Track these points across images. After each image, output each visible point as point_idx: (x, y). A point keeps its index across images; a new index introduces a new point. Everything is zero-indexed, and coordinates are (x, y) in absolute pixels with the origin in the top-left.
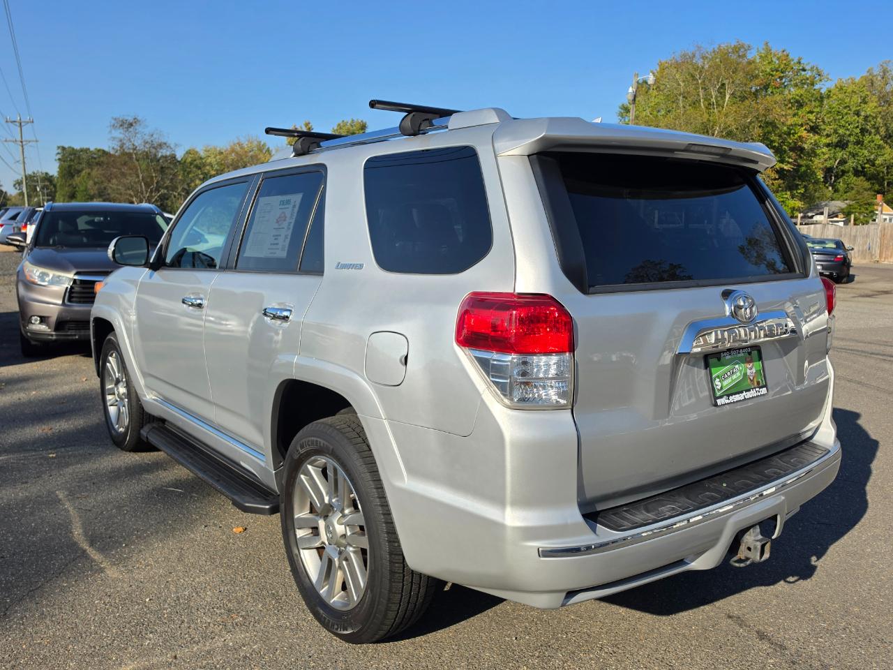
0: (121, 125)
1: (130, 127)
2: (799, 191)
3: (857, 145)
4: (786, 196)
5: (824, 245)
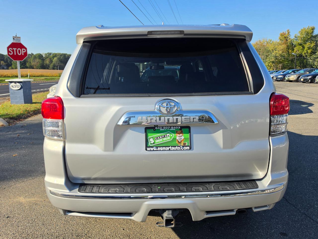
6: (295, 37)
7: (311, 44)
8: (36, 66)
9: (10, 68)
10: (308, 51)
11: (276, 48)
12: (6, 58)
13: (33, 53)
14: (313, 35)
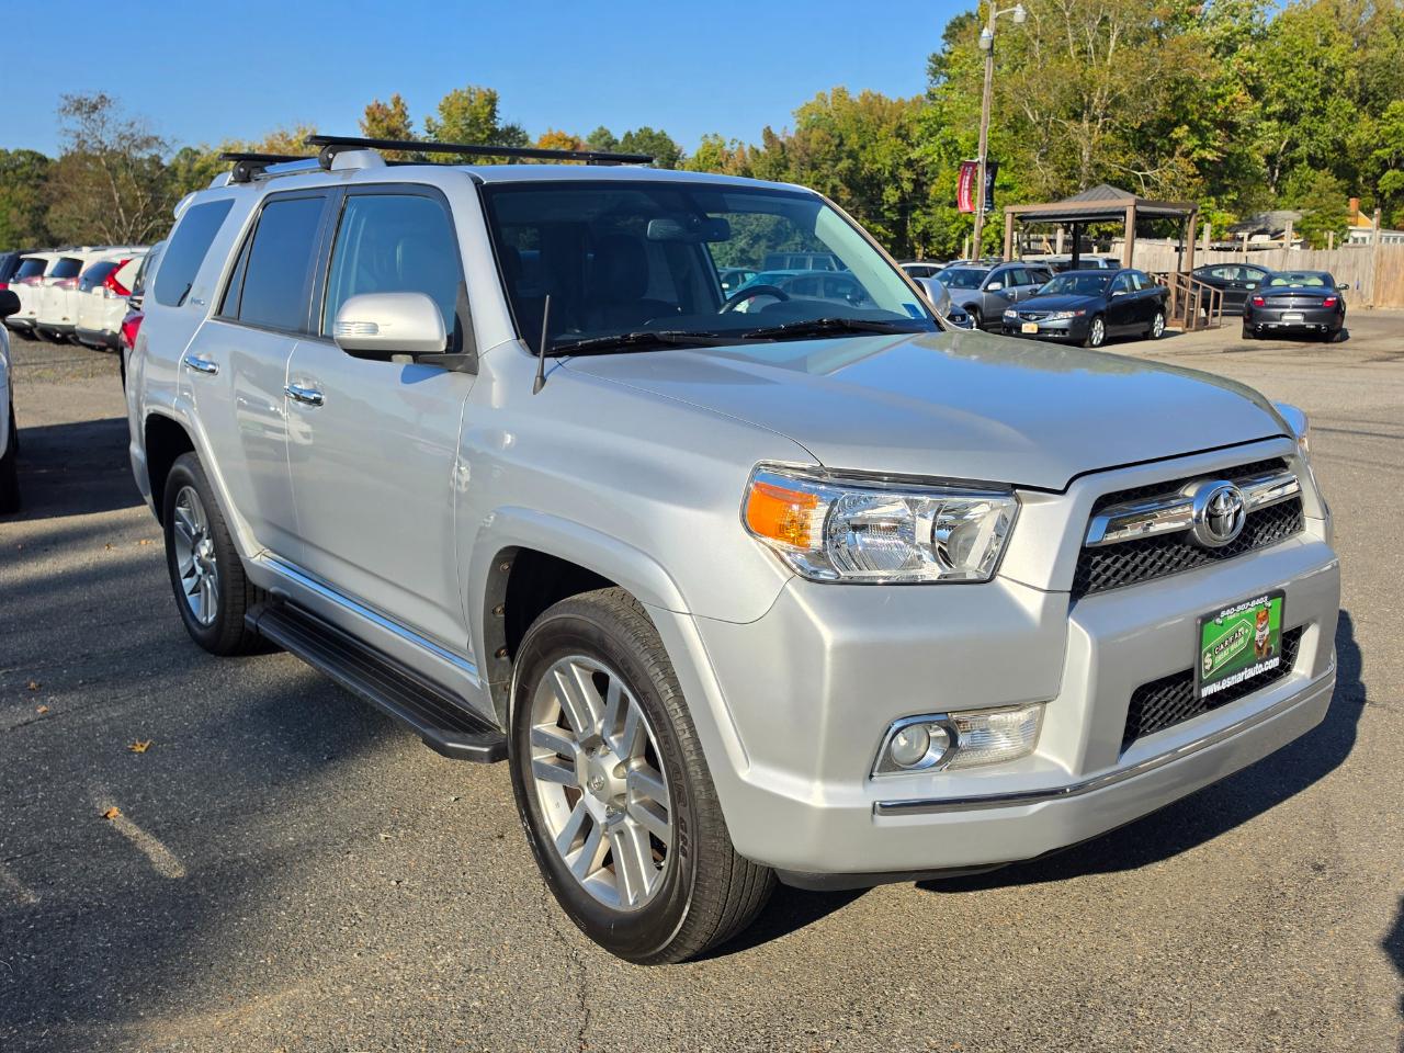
0: (77, 109)
1: (93, 112)
2: (1230, 197)
3: (1315, 116)
4: (1210, 205)
5: (1303, 282)
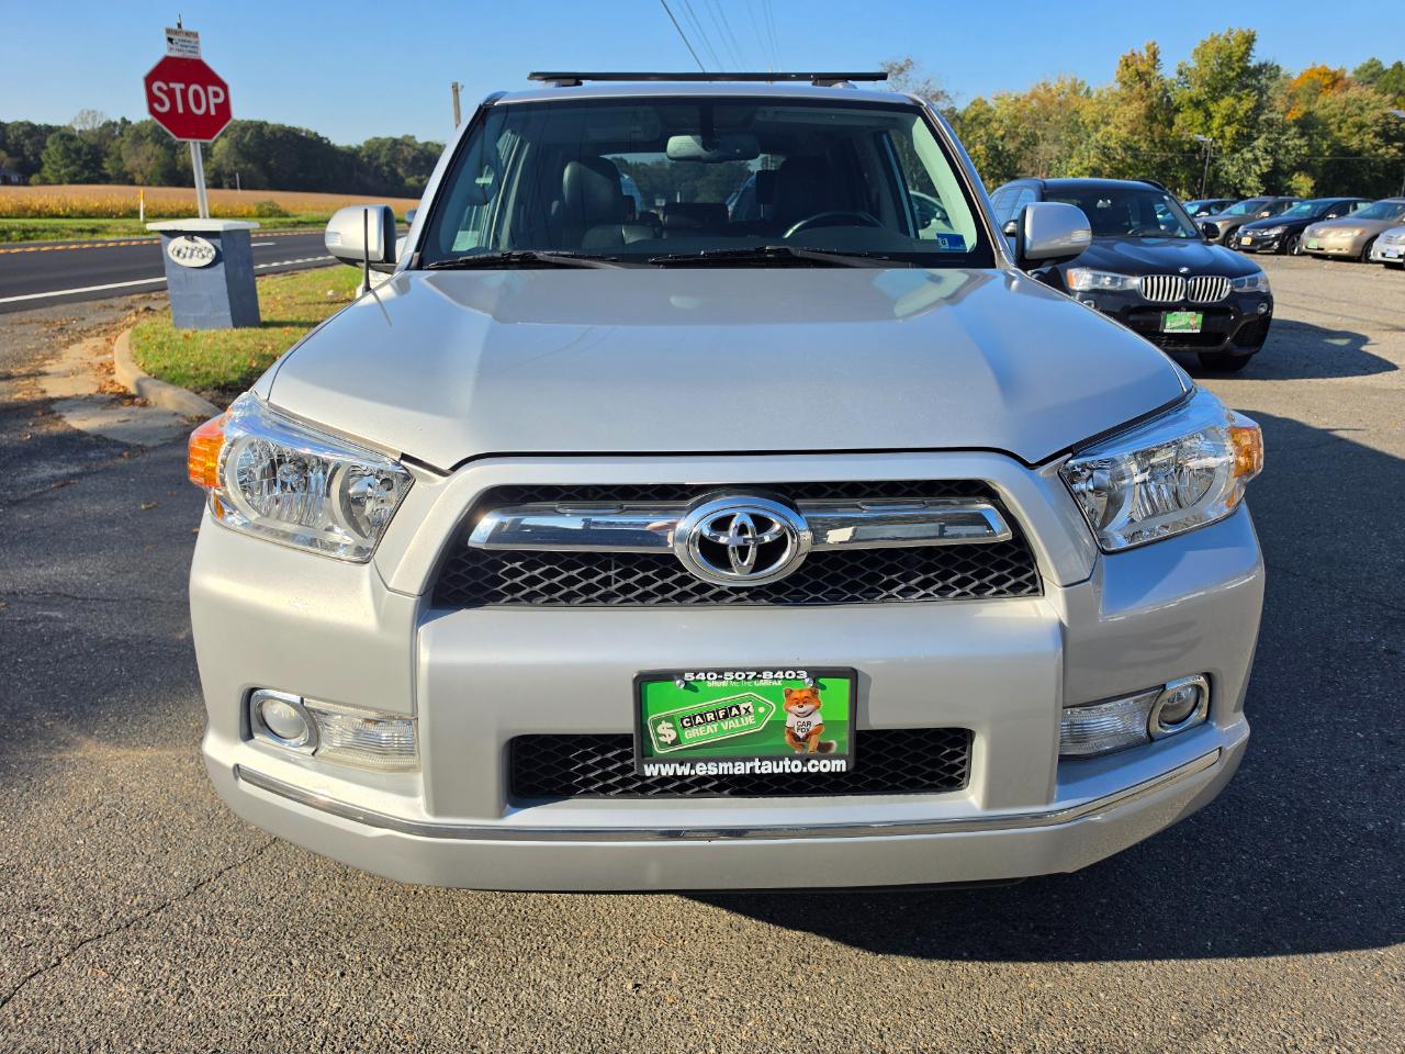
6: (1181, 73)
7: (1239, 102)
8: (142, 172)
9: (34, 178)
10: (1226, 128)
11: (1108, 116)
12: (12, 137)
13: (128, 119)
14: (1249, 64)
